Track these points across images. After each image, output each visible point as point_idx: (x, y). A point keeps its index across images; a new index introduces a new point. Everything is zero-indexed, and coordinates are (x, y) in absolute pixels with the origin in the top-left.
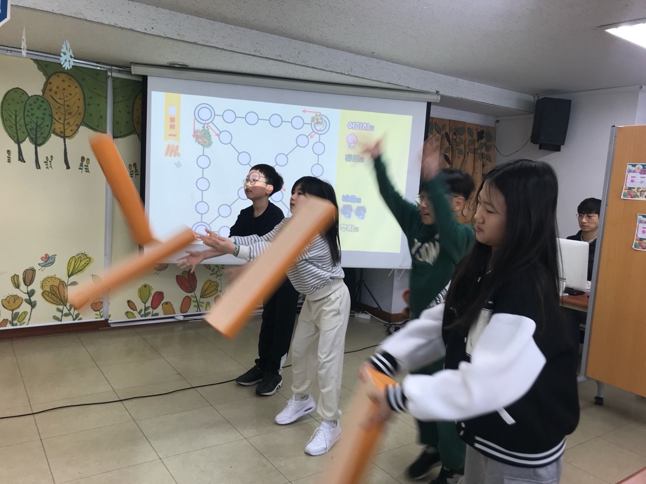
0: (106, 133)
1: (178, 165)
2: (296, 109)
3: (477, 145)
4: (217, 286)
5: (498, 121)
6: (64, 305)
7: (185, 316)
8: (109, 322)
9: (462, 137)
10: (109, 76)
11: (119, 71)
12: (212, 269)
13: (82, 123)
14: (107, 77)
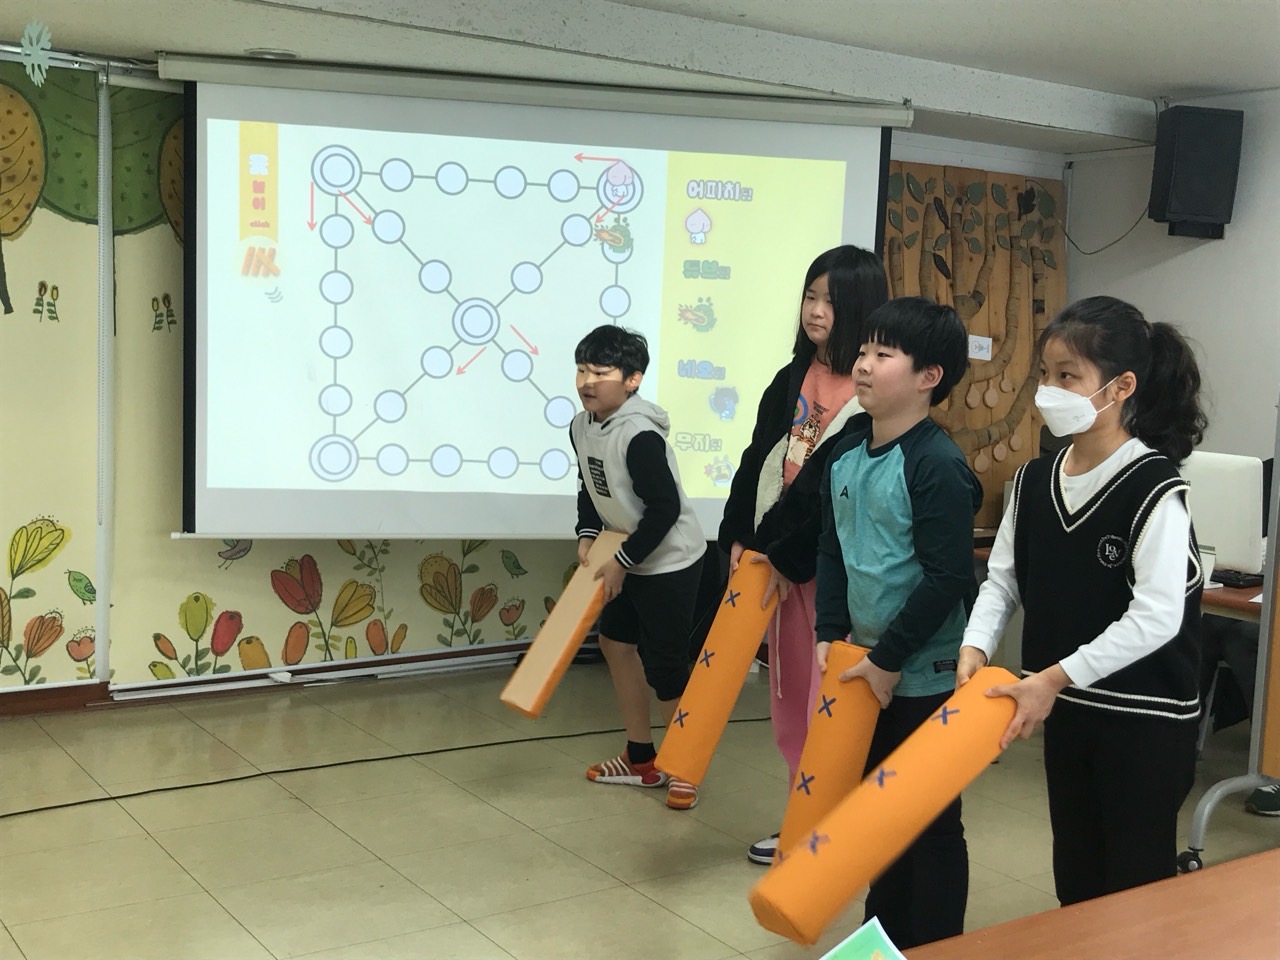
0: (96, 222)
1: (275, 297)
2: (561, 154)
3: (1017, 228)
4: (373, 596)
5: (1070, 165)
6: (4, 646)
7: (294, 673)
8: (111, 687)
9: (976, 208)
10: (102, 85)
11: (126, 72)
12: (358, 554)
13: (41, 200)
14: (97, 87)
